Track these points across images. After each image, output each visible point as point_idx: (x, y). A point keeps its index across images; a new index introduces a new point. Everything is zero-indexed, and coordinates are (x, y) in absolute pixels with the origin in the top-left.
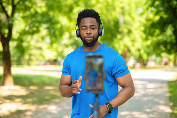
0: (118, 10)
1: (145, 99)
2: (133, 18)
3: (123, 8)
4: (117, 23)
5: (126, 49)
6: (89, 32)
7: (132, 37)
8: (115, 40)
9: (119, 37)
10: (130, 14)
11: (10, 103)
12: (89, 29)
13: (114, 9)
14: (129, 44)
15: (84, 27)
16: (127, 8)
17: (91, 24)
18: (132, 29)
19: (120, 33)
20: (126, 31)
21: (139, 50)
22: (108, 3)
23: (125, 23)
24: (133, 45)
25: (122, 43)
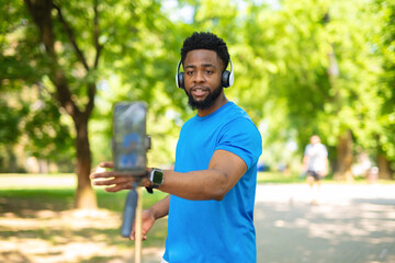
0: (325, 48)
1: (376, 241)
2: (361, 66)
3: (335, 46)
4: (323, 78)
5: (345, 135)
6: (199, 79)
7: (359, 107)
8: (321, 115)
9: (328, 107)
10: (353, 58)
11: (83, 242)
12: (199, 73)
13: (316, 48)
14: (353, 123)
15: (191, 69)
16: (347, 44)
17: (205, 63)
18: (360, 89)
19: (332, 99)
20: (344, 94)
21: (376, 137)
22: (301, 34)
23: (342, 76)
24: (362, 126)
25: (336, 121)
